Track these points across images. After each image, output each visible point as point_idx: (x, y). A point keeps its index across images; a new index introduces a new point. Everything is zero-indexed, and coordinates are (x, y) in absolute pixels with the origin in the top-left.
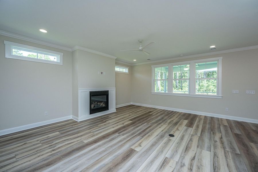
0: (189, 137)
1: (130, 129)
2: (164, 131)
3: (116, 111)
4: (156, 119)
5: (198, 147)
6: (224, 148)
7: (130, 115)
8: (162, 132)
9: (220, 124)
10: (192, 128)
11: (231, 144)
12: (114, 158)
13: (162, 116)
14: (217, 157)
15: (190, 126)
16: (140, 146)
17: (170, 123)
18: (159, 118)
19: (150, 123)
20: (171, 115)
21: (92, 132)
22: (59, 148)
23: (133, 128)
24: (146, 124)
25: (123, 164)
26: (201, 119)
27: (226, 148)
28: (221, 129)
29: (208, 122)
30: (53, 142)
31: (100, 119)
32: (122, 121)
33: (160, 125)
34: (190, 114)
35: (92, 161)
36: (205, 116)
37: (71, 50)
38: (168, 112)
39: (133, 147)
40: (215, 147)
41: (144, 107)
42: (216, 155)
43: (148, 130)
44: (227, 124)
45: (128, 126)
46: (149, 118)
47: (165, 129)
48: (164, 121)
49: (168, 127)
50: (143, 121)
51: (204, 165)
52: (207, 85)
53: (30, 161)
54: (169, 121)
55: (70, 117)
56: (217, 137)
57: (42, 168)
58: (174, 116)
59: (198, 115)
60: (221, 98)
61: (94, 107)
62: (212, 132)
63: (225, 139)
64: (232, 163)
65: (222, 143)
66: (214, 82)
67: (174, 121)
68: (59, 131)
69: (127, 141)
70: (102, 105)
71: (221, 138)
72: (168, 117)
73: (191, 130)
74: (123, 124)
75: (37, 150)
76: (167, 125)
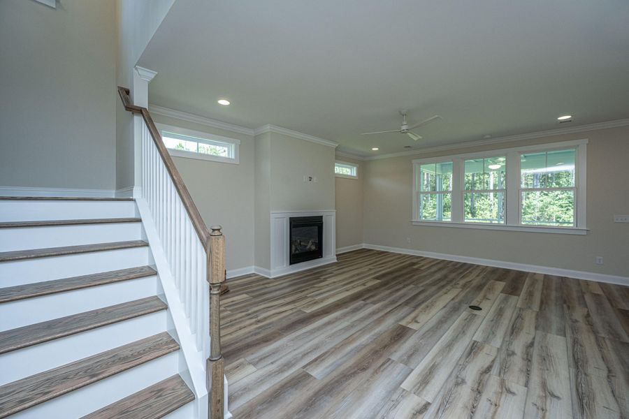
0: (516, 312)
1: (383, 294)
2: (456, 300)
3: (336, 261)
4: (433, 278)
5: (536, 328)
6: (595, 333)
7: (370, 269)
8: (453, 302)
9: (584, 290)
10: (519, 295)
11: (610, 326)
12: (375, 337)
13: (444, 272)
14: (581, 346)
15: (512, 292)
16: (417, 322)
17: (464, 286)
18: (438, 276)
19: (421, 285)
20: (461, 271)
21: (310, 297)
22: (265, 319)
23: (387, 292)
24: (412, 286)
25: (396, 347)
26: (537, 280)
27: (598, 333)
28: (586, 299)
29: (554, 286)
30: (248, 310)
31: (311, 275)
32: (359, 279)
33: (444, 290)
34: (507, 271)
35: (338, 340)
36: (545, 275)
37: (253, 132)
38: (454, 265)
39: (403, 323)
40: (575, 330)
41: (394, 254)
42: (577, 343)
43: (421, 297)
44: (600, 292)
45: (375, 288)
46: (414, 275)
47: (457, 296)
48: (451, 281)
49: (463, 294)
50: (404, 281)
51: (555, 356)
52: (541, 205)
53: (230, 334)
54: (462, 282)
55: (252, 270)
56: (579, 314)
57: (259, 344)
58: (471, 272)
59: (528, 273)
60: (585, 233)
61: (296, 249)
62: (565, 306)
63: (596, 319)
64: (612, 356)
65: (590, 324)
66: (561, 196)
67: (475, 283)
68: (246, 293)
69: (386, 314)
70: (311, 246)
71: (588, 315)
72: (458, 275)
73: (516, 301)
74: (364, 284)
75: (229, 319)
76: (461, 289)
